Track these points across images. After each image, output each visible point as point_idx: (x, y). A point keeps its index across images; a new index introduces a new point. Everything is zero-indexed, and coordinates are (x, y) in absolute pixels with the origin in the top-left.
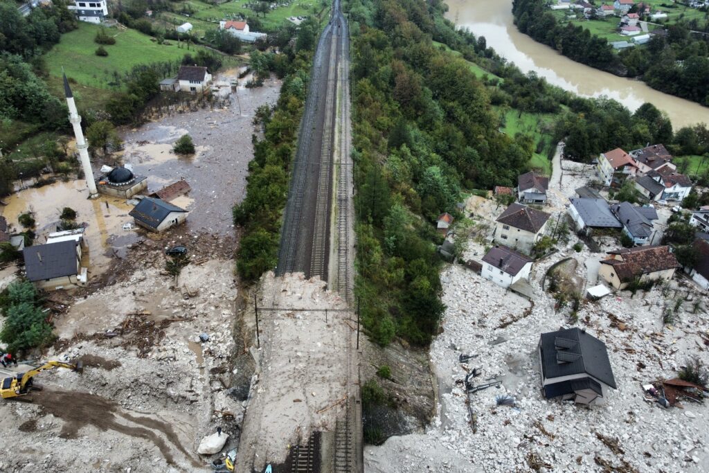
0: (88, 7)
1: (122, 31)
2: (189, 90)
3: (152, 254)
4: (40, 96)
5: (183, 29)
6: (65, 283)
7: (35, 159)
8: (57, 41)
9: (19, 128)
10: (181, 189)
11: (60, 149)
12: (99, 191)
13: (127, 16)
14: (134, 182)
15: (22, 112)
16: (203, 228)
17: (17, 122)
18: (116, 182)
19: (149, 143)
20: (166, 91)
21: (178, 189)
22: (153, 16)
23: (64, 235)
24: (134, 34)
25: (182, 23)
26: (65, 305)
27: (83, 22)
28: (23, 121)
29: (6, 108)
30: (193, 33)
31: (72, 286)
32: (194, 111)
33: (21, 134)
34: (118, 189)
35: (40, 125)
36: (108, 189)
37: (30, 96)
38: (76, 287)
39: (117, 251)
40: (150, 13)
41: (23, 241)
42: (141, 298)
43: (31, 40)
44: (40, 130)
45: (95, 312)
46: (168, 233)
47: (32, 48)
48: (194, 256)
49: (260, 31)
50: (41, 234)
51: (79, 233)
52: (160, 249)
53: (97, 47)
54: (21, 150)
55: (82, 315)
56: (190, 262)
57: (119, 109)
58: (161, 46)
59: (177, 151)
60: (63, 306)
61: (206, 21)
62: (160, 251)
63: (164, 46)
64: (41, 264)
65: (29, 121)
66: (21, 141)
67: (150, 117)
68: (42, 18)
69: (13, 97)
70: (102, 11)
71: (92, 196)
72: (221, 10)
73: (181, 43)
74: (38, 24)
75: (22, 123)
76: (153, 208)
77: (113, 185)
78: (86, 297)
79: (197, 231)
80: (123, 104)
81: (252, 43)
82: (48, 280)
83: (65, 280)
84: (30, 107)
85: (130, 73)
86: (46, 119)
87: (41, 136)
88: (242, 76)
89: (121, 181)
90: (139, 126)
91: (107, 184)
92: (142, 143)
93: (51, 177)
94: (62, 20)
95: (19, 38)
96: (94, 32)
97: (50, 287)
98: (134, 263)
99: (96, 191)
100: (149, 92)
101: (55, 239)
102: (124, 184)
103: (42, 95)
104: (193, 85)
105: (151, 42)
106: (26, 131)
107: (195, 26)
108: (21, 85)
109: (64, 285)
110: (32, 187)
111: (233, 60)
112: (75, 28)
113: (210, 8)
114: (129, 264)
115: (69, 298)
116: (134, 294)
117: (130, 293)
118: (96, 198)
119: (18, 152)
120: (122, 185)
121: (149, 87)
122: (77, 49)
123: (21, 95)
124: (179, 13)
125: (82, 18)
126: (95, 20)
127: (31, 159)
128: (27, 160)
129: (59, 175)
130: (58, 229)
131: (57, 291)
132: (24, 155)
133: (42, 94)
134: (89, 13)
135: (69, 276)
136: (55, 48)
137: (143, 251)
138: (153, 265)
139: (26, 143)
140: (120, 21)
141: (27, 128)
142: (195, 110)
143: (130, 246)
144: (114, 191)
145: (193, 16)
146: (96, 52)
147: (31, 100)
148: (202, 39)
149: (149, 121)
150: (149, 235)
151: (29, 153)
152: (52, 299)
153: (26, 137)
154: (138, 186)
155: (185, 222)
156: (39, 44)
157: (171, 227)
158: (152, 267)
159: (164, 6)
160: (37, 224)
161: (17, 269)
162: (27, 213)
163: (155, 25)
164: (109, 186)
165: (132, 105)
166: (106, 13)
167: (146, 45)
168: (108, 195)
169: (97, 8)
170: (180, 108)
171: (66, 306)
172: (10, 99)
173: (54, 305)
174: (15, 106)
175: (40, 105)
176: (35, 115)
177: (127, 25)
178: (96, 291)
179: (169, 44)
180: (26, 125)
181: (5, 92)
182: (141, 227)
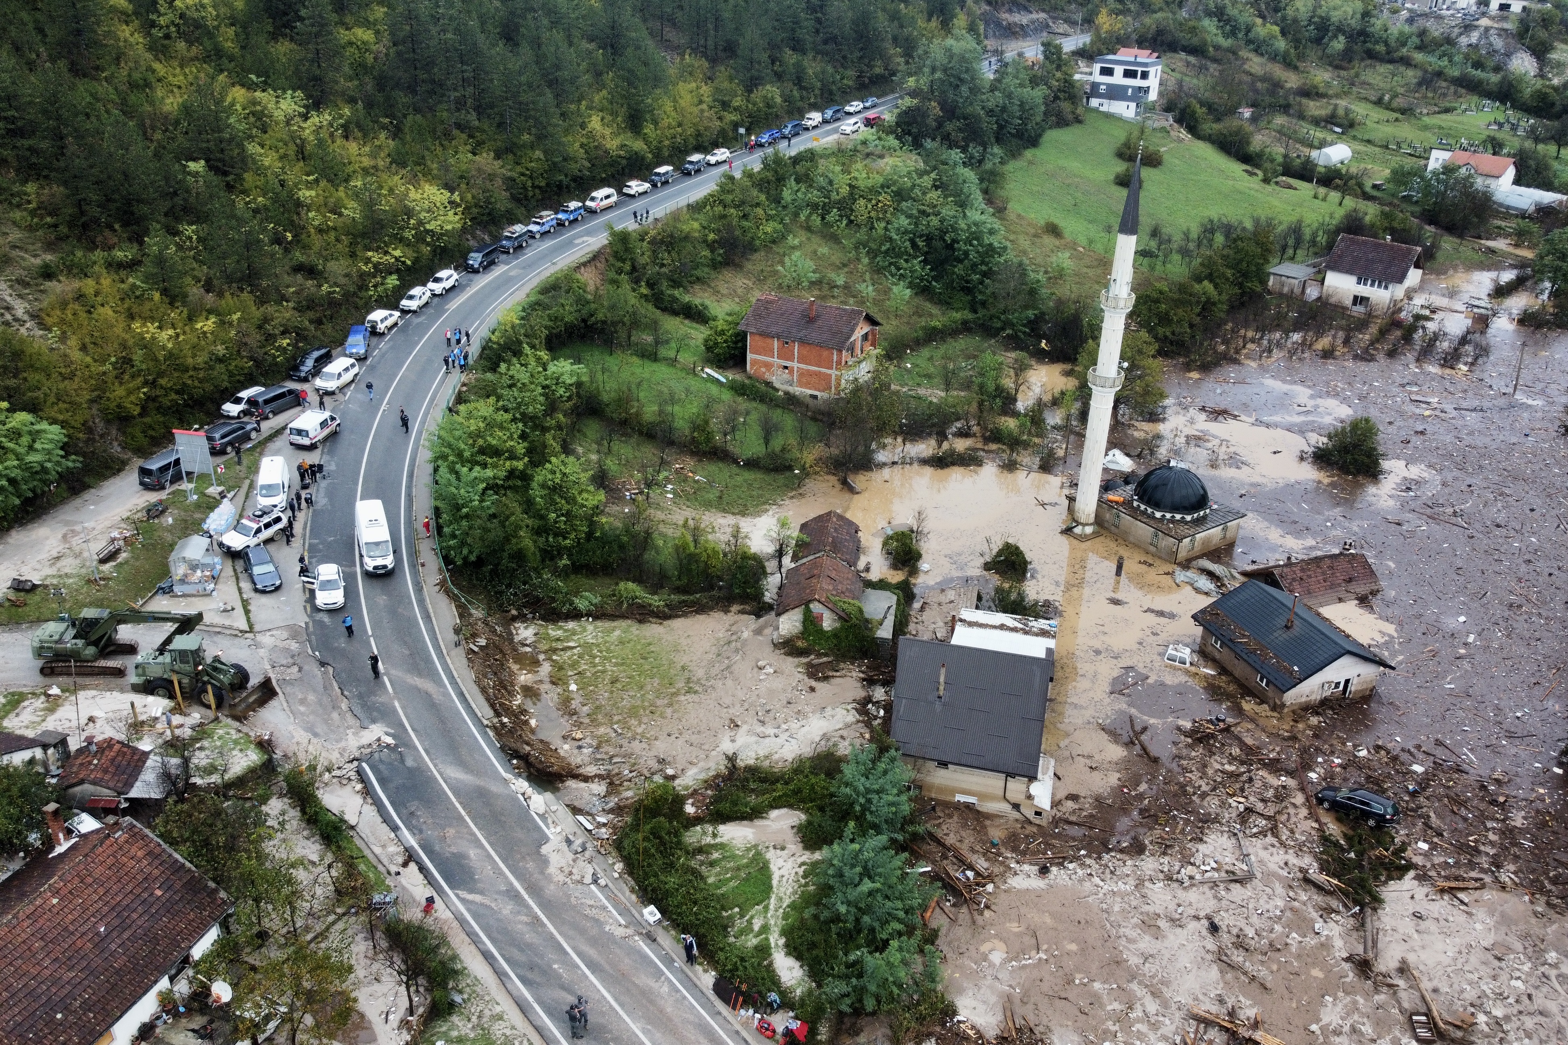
0: (1118, 78)
1: (1180, 141)
2: (1348, 302)
3: (1266, 786)
4: (991, 245)
5: (1328, 156)
6: (990, 790)
7: (943, 394)
8: (1034, 142)
9: (918, 313)
10: (1350, 580)
11: (1008, 383)
12: (1099, 521)
13: (1200, 111)
14: (1205, 517)
15: (935, 278)
16: (1439, 743)
17: (919, 301)
18: (1157, 506)
19: (1235, 417)
20: (1281, 295)
21: (1340, 577)
22: (1254, 119)
23: (1002, 627)
24: (1206, 151)
25: (1322, 144)
26: (978, 874)
27: (1096, 110)
28: (931, 300)
29: (907, 261)
30: (1353, 170)
31: (1005, 807)
32: (1363, 359)
33: (924, 328)
34: (1160, 527)
35: (968, 315)
36: (1126, 519)
37: (969, 242)
38: (1016, 815)
39: (1145, 729)
40: (1247, 113)
41: (893, 611)
42: (1238, 957)
43: (988, 125)
44: (966, 328)
45: (1073, 947)
46: (1314, 720)
47: (985, 146)
48: (1424, 846)
49: (1547, 186)
50: (933, 598)
51: (1043, 633)
52: (1290, 774)
53: (1120, 167)
54: (916, 365)
55: (1029, 941)
56: (1410, 866)
57: (1167, 314)
58: (1269, 188)
59: (1321, 458)
60: (970, 874)
61: (1387, 147)
62: (1291, 783)
63: (1278, 188)
64: (938, 706)
65: (944, 303)
66: (917, 344)
67: (1237, 352)
68: (1021, 85)
69: (929, 238)
70: (1147, 90)
71: (1078, 530)
72: (1426, 128)
73: (1322, 191)
74: (1010, 96)
75: (928, 305)
76: (1281, 622)
77: (1144, 513)
78: (1044, 871)
79: (1418, 747)
80: (1178, 303)
81: (1523, 215)
82: (944, 764)
83: (992, 782)
84: (959, 270)
85: (1194, 235)
86: (983, 304)
87: (962, 343)
88: (1501, 292)
89: (1175, 509)
90: (1206, 368)
91: (1128, 504)
92: (1218, 414)
93: (976, 450)
94: (1056, 98)
95: (965, 118)
96: (1120, 136)
97: (941, 789)
98: (1204, 795)
99: (1092, 519)
100: (1241, 285)
101: (976, 630)
102: (1178, 517)
103: (996, 244)
104: (1365, 290)
105: (1245, 175)
106: (935, 323)
107: (1357, 156)
108: (952, 213)
109: (982, 796)
110: (924, 462)
111: (1467, 248)
112: (1078, 121)
113: (1397, 120)
114: (1185, 793)
115: (991, 850)
116: (1214, 928)
117: (1197, 918)
118: (1083, 538)
119: (906, 369)
120: (1172, 520)
121: (1245, 275)
122: (1074, 165)
123: (947, 238)
124: (1316, 122)
125: (1094, 102)
126: (1126, 110)
127: (935, 395)
128: (922, 392)
129: (993, 447)
130: (979, 603)
131: (958, 806)
132: (918, 380)
133: (995, 240)
134: (1115, 93)
135: (1010, 775)
136: (1029, 154)
137: (1232, 759)
138: (1274, 831)
139: (926, 352)
140: (1179, 121)
141: (938, 317)
142: (1366, 357)
143: (1188, 725)
144: (1142, 530)
145: (1353, 132)
146: (1117, 177)
147: (966, 254)
148: (1375, 186)
149: (1236, 361)
150: (1248, 705)
151: (929, 376)
152: (939, 834)
153: (932, 336)
154: (1212, 534)
155: (1369, 696)
156: (999, 140)
157: (1325, 703)
158: (1270, 839)
159: (1282, 101)
160: (924, 566)
161: (861, 694)
162: (905, 529)
163: (1258, 141)
164: (1135, 513)
165: (1198, 310)
166: (1153, 96)
167: (1234, 179)
168: (1120, 536)
169: (1138, 82)
170: (1324, 343)
171: (983, 878)
172: (921, 244)
173: (944, 857)
174: (925, 262)
175: (984, 268)
176: (963, 289)
177: (1193, 130)
178: (1075, 859)
179: (1290, 187)
180: (935, 310)
181: (916, 224)
182: (1223, 670)
